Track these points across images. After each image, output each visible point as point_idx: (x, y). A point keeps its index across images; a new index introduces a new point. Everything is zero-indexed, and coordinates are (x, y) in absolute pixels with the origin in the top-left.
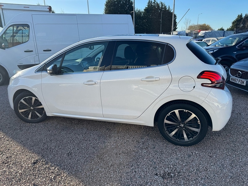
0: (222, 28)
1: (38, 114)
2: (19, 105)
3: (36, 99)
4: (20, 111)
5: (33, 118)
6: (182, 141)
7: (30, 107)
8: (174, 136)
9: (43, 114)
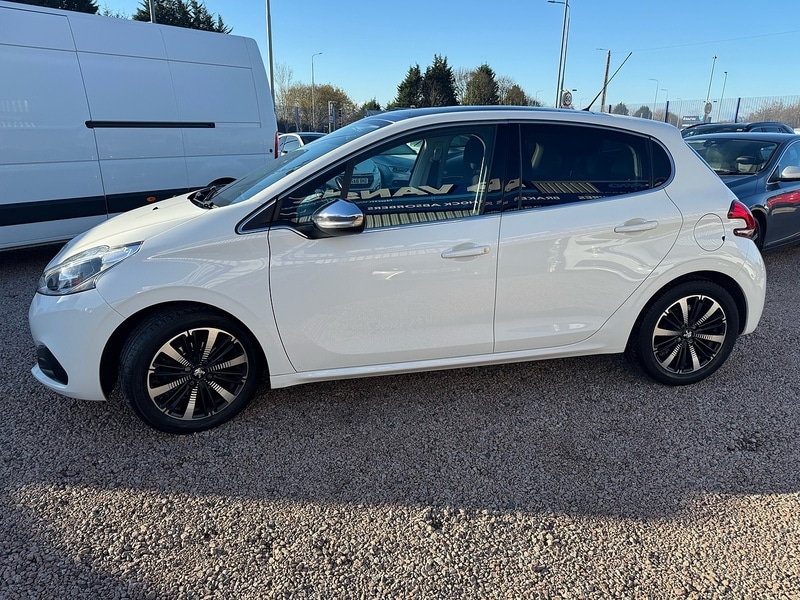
0: (374, 102)
1: (222, 392)
2: (152, 368)
3: (221, 336)
4: (154, 392)
5: (203, 411)
6: (687, 372)
7: (192, 369)
8: (671, 366)
9: (240, 389)
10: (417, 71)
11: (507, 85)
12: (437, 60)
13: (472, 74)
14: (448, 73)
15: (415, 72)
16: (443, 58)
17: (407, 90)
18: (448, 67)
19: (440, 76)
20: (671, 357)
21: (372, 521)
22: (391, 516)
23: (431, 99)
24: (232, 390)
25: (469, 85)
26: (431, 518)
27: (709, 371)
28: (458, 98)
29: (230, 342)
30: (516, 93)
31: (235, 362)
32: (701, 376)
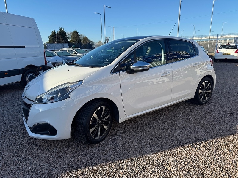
1: (105, 127)
2: (91, 122)
3: (106, 108)
4: (91, 130)
5: (101, 135)
6: (205, 101)
7: (99, 121)
8: (202, 100)
9: (109, 125)
10: (55, 32)
11: (83, 36)
12: (61, 29)
13: (72, 33)
14: (65, 33)
15: (54, 33)
16: (62, 28)
17: (52, 38)
18: (64, 31)
19: (62, 34)
20: (202, 97)
21: (180, 152)
22: (183, 149)
23: (60, 40)
24: (107, 126)
25: (71, 36)
26: (193, 147)
27: (208, 100)
28: (69, 40)
29: (107, 110)
30: (86, 39)
31: (108, 117)
32: (207, 101)
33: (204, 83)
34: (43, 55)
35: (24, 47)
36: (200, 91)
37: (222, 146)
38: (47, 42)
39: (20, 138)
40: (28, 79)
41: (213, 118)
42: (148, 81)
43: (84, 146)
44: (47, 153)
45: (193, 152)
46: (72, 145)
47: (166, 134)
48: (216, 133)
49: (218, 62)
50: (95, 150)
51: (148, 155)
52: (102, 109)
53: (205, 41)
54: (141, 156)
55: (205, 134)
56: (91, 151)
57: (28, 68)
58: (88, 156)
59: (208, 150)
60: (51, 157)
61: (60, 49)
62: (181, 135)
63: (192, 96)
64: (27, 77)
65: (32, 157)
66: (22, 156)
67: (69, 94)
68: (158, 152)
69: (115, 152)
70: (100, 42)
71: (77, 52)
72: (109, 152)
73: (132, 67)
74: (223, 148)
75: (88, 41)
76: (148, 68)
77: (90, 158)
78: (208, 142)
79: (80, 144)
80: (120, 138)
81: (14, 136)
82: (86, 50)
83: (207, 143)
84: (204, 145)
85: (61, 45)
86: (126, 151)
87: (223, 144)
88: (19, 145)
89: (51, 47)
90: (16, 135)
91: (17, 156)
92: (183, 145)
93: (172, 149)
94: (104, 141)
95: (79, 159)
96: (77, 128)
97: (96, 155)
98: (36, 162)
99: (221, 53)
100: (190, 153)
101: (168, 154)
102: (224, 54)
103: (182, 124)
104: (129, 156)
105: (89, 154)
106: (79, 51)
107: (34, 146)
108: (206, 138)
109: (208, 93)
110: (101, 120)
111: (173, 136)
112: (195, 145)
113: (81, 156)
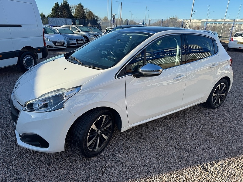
0: (43, 14)
1: (105, 137)
2: (89, 135)
3: (106, 117)
4: (88, 144)
5: (100, 146)
6: (218, 104)
7: (98, 131)
8: (215, 104)
9: (109, 134)
10: (58, 4)
11: (88, 11)
13: (76, 6)
14: (68, 6)
15: (57, 4)
17: (55, 10)
18: (68, 4)
19: (66, 6)
20: (215, 101)
21: (188, 174)
22: (192, 171)
23: (64, 14)
24: (106, 135)
25: (75, 10)
26: (203, 169)
27: (221, 103)
28: (73, 14)
29: (108, 118)
30: (91, 13)
31: (109, 125)
32: (220, 105)
33: (219, 86)
34: (42, 35)
35: (20, 26)
36: (214, 95)
37: (237, 170)
38: (49, 14)
39: (10, 141)
40: (25, 62)
41: (226, 128)
42: (157, 83)
43: (80, 158)
44: (38, 164)
45: (203, 176)
46: (67, 156)
47: (173, 148)
48: (229, 150)
49: (232, 51)
50: (92, 164)
51: (152, 177)
52: (102, 118)
53: (218, 24)
54: (144, 178)
55: (217, 151)
56: (88, 166)
57: (26, 50)
58: (84, 173)
59: (221, 175)
60: (42, 171)
61: (62, 25)
62: (189, 150)
63: (205, 100)
64: (24, 60)
65: (21, 169)
66: (10, 166)
67: (63, 103)
68: (163, 172)
69: (115, 170)
70: (106, 17)
71: (80, 30)
72: (108, 169)
73: (140, 70)
74: (237, 174)
75: (93, 16)
76: (159, 73)
77: (86, 177)
78: (221, 163)
79: (76, 154)
80: (121, 150)
81: (4, 137)
82: (90, 28)
83: (219, 164)
84: (216, 167)
85: (63, 20)
86: (128, 169)
87: (238, 167)
88: (8, 151)
89: (53, 22)
90: (6, 136)
91: (5, 166)
92: (192, 166)
93: (180, 170)
94: (102, 153)
95: (73, 177)
96: (72, 141)
97: (93, 172)
98: (24, 178)
99: (236, 41)
100: (200, 177)
101: (174, 177)
102: (239, 43)
103: (191, 134)
104: (130, 177)
105: (85, 170)
106: (82, 29)
107: (25, 153)
108: (218, 156)
109: (222, 96)
110: (100, 131)
111: (181, 151)
112: (205, 166)
113: (76, 172)
